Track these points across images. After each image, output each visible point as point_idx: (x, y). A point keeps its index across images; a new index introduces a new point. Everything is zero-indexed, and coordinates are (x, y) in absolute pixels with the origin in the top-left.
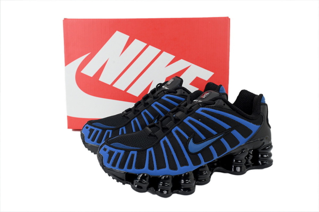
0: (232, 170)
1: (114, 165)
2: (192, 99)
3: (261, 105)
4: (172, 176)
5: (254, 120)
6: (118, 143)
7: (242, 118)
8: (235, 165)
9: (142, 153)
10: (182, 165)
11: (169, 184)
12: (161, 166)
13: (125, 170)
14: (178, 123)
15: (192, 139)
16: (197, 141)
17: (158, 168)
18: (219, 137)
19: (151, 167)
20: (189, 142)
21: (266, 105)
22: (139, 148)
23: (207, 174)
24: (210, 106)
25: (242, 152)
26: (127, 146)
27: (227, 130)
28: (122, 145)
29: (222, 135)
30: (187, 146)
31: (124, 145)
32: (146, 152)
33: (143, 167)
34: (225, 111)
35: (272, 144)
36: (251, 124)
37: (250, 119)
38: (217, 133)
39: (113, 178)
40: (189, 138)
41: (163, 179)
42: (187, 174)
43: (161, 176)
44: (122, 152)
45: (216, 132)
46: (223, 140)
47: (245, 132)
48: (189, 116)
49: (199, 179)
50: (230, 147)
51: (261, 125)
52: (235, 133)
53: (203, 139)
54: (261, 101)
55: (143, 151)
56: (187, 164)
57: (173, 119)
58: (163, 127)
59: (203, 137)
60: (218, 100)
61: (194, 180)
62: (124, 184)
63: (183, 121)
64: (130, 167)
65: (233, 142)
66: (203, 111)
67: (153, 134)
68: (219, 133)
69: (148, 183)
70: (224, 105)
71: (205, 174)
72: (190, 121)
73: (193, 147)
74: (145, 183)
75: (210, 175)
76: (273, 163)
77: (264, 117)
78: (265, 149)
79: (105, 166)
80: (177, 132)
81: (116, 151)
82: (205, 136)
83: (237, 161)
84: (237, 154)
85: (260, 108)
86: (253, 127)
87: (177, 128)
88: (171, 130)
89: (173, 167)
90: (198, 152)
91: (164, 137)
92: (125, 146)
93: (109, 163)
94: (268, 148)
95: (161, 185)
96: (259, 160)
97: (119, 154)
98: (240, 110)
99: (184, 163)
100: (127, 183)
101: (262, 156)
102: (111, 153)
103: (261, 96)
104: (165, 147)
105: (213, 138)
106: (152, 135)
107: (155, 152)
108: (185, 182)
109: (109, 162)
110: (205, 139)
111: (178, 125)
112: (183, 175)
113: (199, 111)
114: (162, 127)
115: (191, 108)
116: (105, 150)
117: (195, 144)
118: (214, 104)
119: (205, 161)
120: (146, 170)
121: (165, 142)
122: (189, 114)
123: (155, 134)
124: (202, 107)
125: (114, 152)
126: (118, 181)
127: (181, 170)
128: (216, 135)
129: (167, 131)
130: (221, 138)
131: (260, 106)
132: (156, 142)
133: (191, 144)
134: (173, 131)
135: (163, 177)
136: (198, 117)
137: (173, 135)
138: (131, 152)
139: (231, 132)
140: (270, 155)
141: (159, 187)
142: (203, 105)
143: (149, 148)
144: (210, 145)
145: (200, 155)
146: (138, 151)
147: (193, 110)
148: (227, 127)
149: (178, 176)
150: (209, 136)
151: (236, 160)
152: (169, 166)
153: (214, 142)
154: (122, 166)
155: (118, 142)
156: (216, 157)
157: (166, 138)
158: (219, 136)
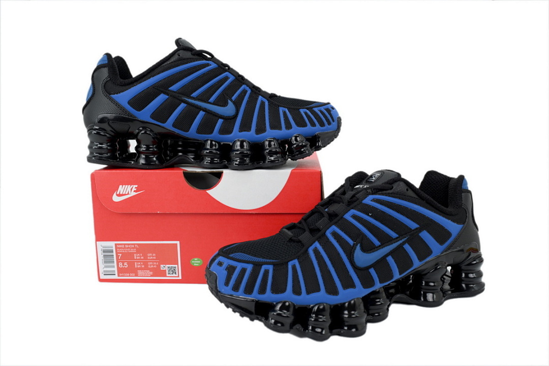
0: (420, 299)
1: (236, 288)
2: (352, 185)
3: (463, 192)
4: (330, 306)
5: (453, 215)
6: (240, 254)
7: (434, 212)
8: (425, 291)
9: (280, 268)
10: (345, 287)
11: (325, 319)
12: (313, 287)
13: (255, 296)
14: (335, 220)
15: (359, 245)
16: (368, 248)
17: (308, 293)
18: (401, 242)
19: (297, 291)
20: (355, 249)
21: (470, 192)
22: (275, 261)
23: (382, 304)
24: (385, 192)
25: (436, 269)
26: (256, 258)
27: (413, 231)
28: (248, 256)
29: (406, 239)
30: (352, 256)
31: (251, 257)
32: (287, 267)
33: (283, 290)
34: (409, 201)
35: (483, 256)
36: (449, 221)
37: (448, 215)
38: (397, 236)
39: (234, 311)
40: (354, 244)
41: (316, 310)
42: (352, 302)
43: (312, 306)
44: (249, 268)
45: (397, 233)
46: (407, 247)
47: (441, 235)
48: (352, 208)
49: (371, 312)
50: (419, 259)
51: (464, 224)
52: (425, 235)
53: (377, 245)
54: (462, 185)
55: (282, 264)
56: (353, 286)
57: (326, 215)
58: (311, 227)
59: (377, 242)
60: (397, 183)
61: (365, 312)
62: (252, 320)
63: (344, 217)
64: (262, 290)
65: (423, 251)
66: (374, 200)
67: (295, 238)
68: (401, 236)
69: (292, 318)
70: (407, 190)
71: (379, 303)
72: (354, 217)
73: (363, 258)
74: (288, 317)
75: (387, 307)
76: (486, 287)
77: (468, 212)
78: (470, 264)
79: (220, 292)
80: (335, 234)
81: (239, 266)
82: (379, 240)
83: (427, 284)
84: (429, 273)
85: (462, 198)
86: (454, 228)
87: (334, 228)
88: (325, 232)
89: (332, 290)
90: (370, 267)
91: (314, 242)
92: (253, 257)
93: (228, 286)
94: (475, 262)
95: (313, 320)
96: (463, 282)
97: (243, 271)
98: (432, 200)
99: (348, 284)
100: (258, 319)
101: (467, 276)
102: (231, 270)
103: (461, 178)
104: (316, 258)
105: (392, 244)
106: (294, 241)
107: (301, 267)
108: (350, 315)
109: (227, 284)
110: (380, 246)
111: (335, 224)
112: (347, 304)
113: (368, 200)
114: (309, 228)
115: (354, 196)
116: (220, 264)
117: (365, 254)
118: (391, 189)
119: (381, 282)
120: (288, 296)
121: (316, 252)
122: (352, 206)
123: (299, 238)
124: (373, 194)
125: (236, 267)
126: (242, 315)
127: (345, 296)
128: (397, 238)
129: (317, 233)
130: (404, 243)
131: (461, 194)
132: (302, 251)
133: (358, 253)
134: (328, 233)
135: (316, 308)
136: (367, 210)
137: (328, 239)
138: (264, 268)
139: (420, 234)
140: (480, 274)
141: (310, 323)
142: (374, 192)
143: (291, 260)
144: (387, 255)
145: (372, 271)
146: (274, 265)
147: (358, 199)
148: (413, 225)
149: (340, 305)
150: (385, 240)
151: (425, 282)
152: (326, 289)
153: (393, 249)
154: (249, 290)
155: (241, 252)
156: (397, 276)
157: (317, 244)
158: (401, 239)
